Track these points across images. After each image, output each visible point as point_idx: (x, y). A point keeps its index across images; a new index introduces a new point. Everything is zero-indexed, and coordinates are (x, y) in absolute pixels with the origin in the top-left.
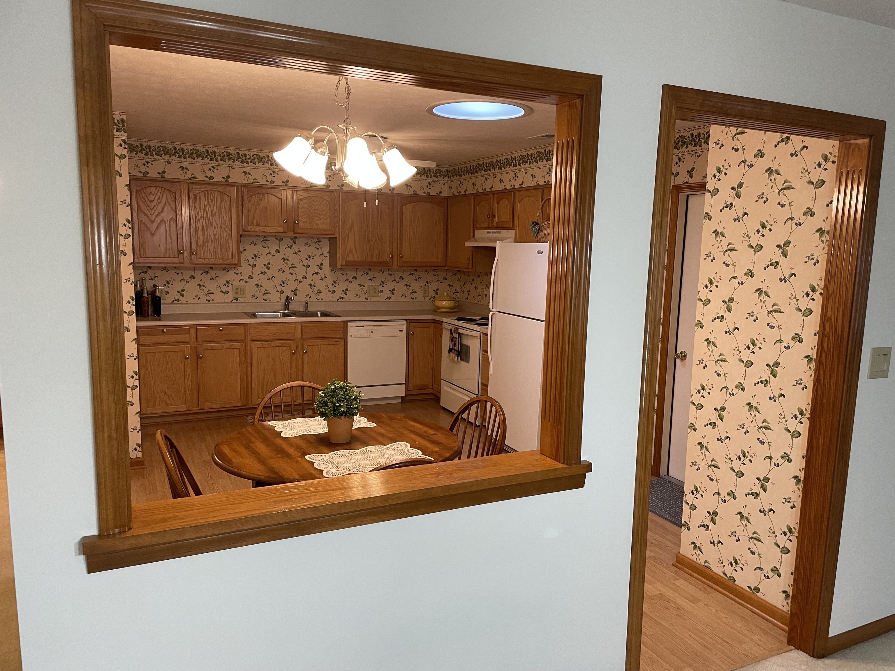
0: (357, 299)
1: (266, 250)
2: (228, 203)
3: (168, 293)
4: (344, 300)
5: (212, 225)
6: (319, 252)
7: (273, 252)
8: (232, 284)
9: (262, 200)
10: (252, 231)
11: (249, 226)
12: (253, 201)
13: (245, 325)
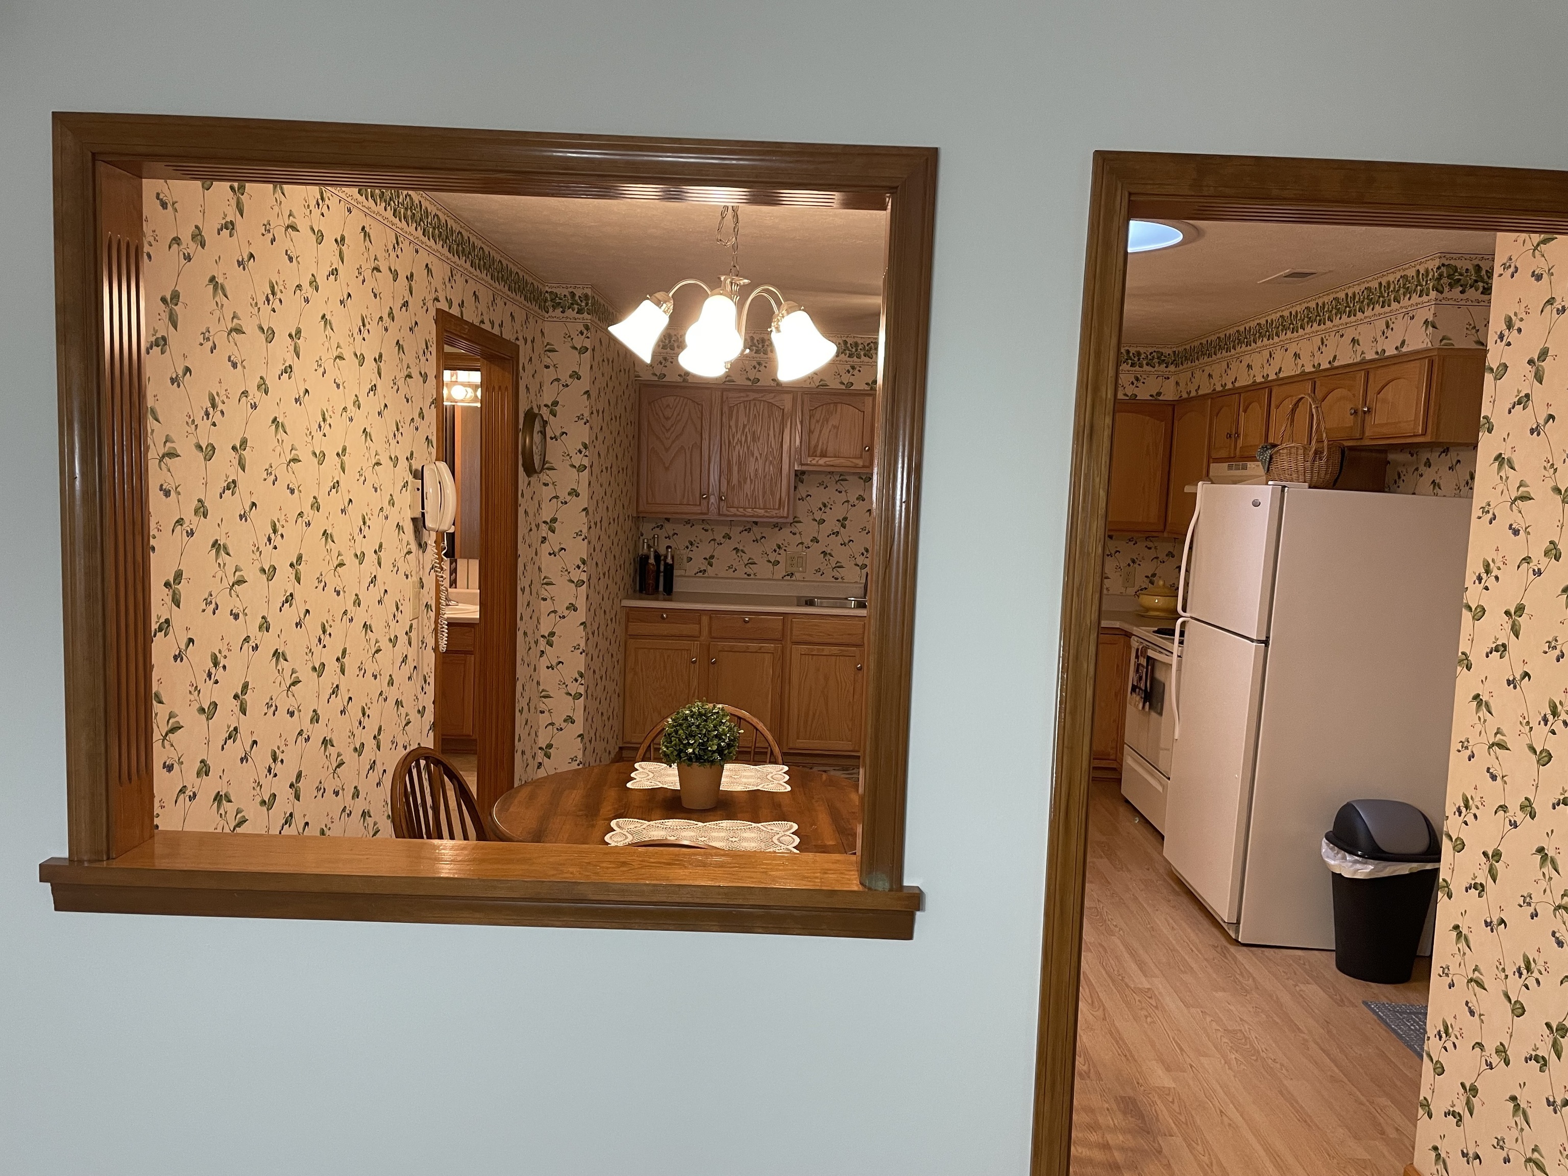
2: (780, 419)
3: (691, 559)
8: (785, 550)
9: (832, 413)
10: (814, 465)
11: (809, 456)
12: (817, 416)
13: (784, 617)
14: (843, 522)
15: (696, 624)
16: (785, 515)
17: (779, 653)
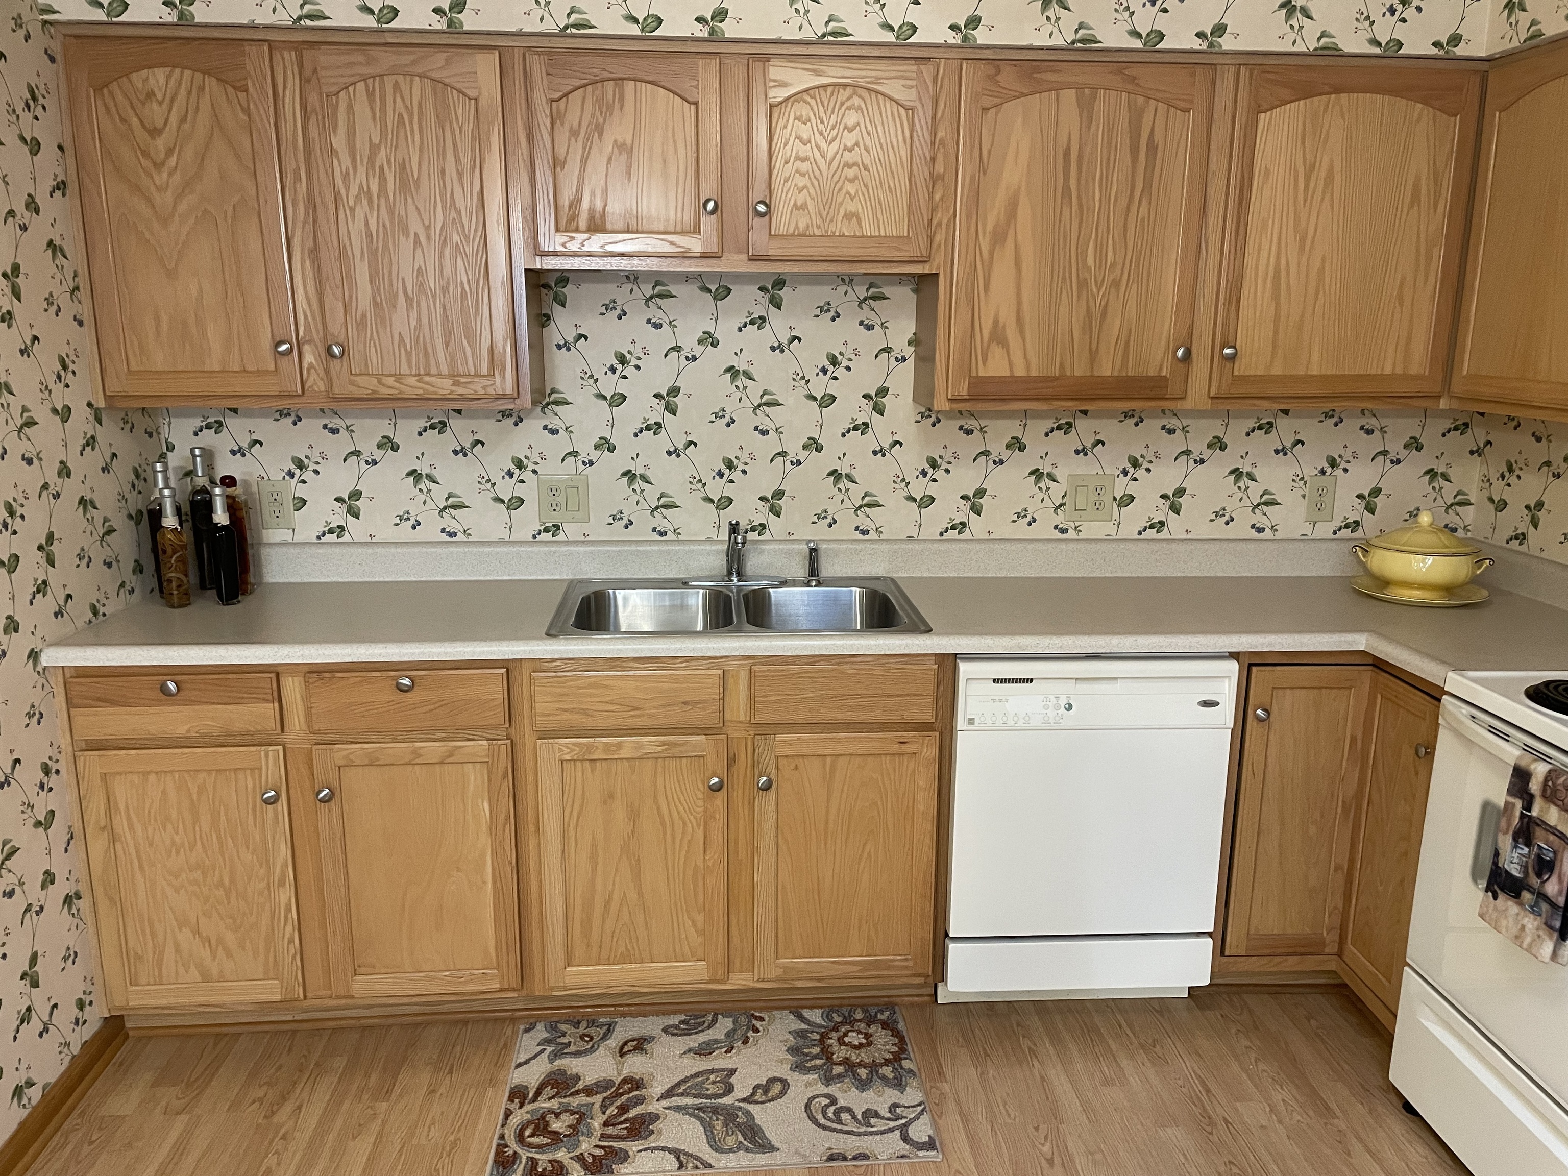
0: (1021, 530)
1: (664, 338)
2: (469, 127)
3: (304, 502)
4: (967, 535)
5: (405, 230)
6: (876, 339)
7: (689, 344)
8: (534, 471)
9: (610, 108)
10: (575, 255)
11: (557, 230)
12: (572, 118)
13: (509, 666)
14: (669, 401)
15: (267, 701)
16: (509, 389)
17: (504, 761)
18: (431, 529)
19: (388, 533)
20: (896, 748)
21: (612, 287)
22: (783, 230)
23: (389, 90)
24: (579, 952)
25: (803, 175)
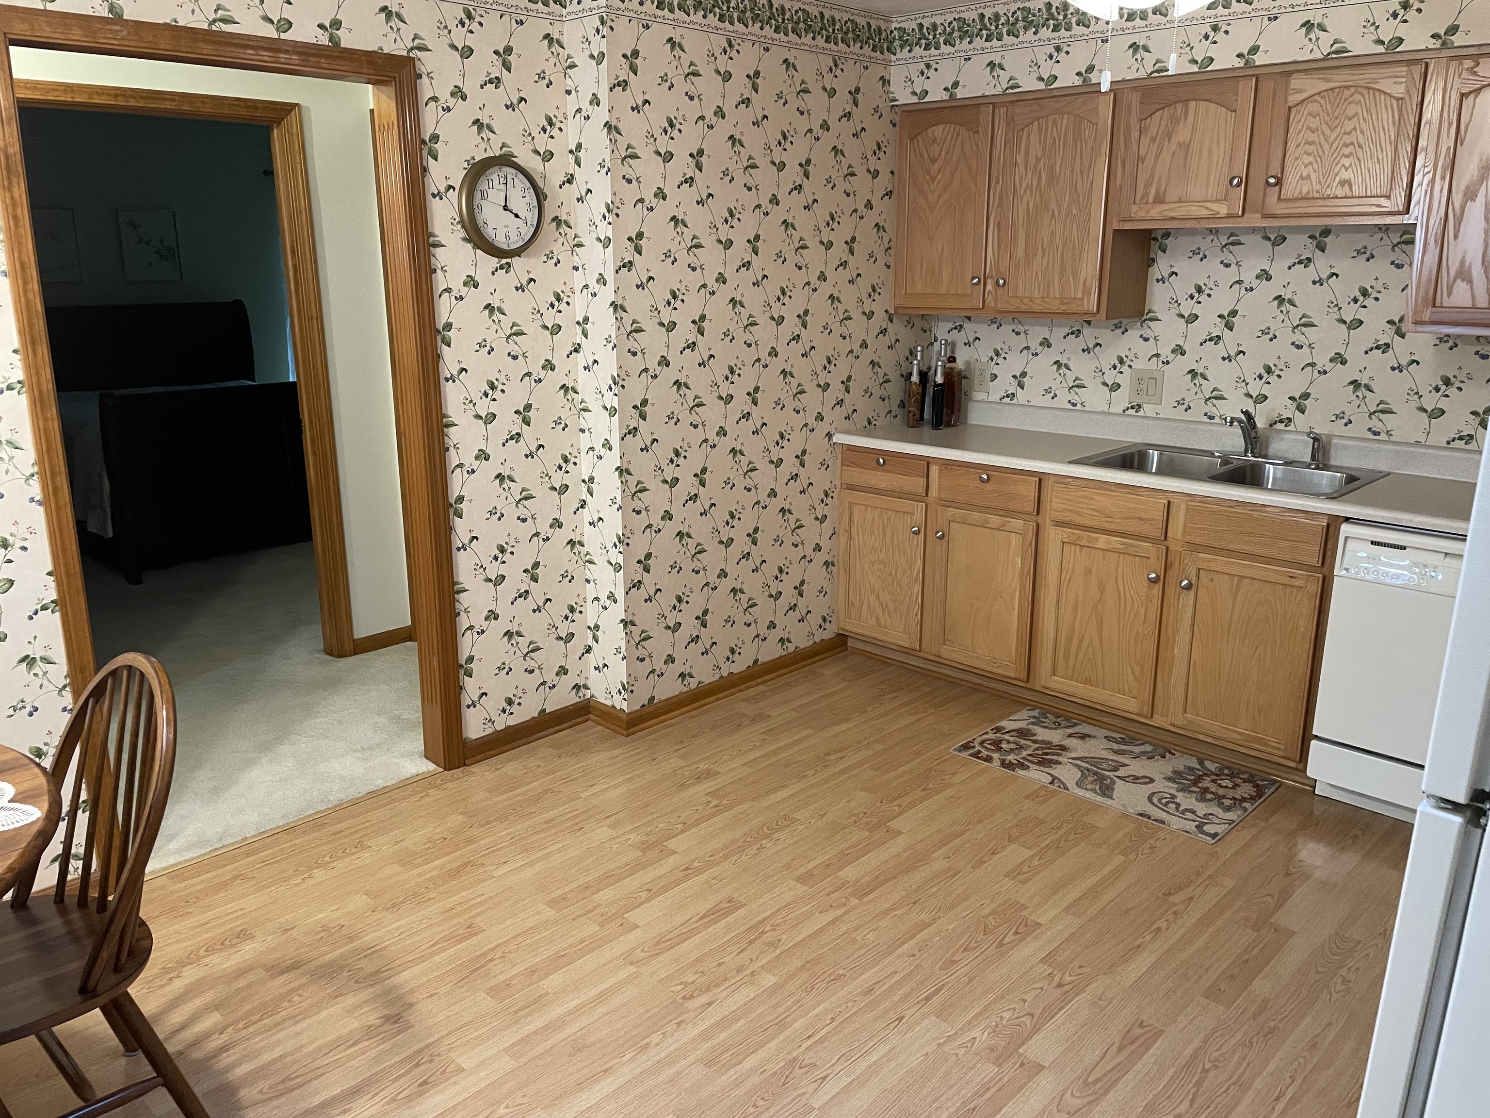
1: (1232, 274)
2: (1091, 142)
5: (1047, 208)
7: (1249, 278)
8: (1130, 366)
9: (1178, 120)
10: (1143, 220)
11: (1134, 204)
12: (1153, 130)
13: (1041, 478)
14: (1228, 320)
15: (920, 476)
16: (1093, 307)
17: (1031, 535)
18: (1062, 402)
19: (1038, 401)
20: (1287, 580)
21: (1199, 238)
22: (1290, 195)
23: (1050, 123)
24: (1061, 669)
25: (1309, 154)
